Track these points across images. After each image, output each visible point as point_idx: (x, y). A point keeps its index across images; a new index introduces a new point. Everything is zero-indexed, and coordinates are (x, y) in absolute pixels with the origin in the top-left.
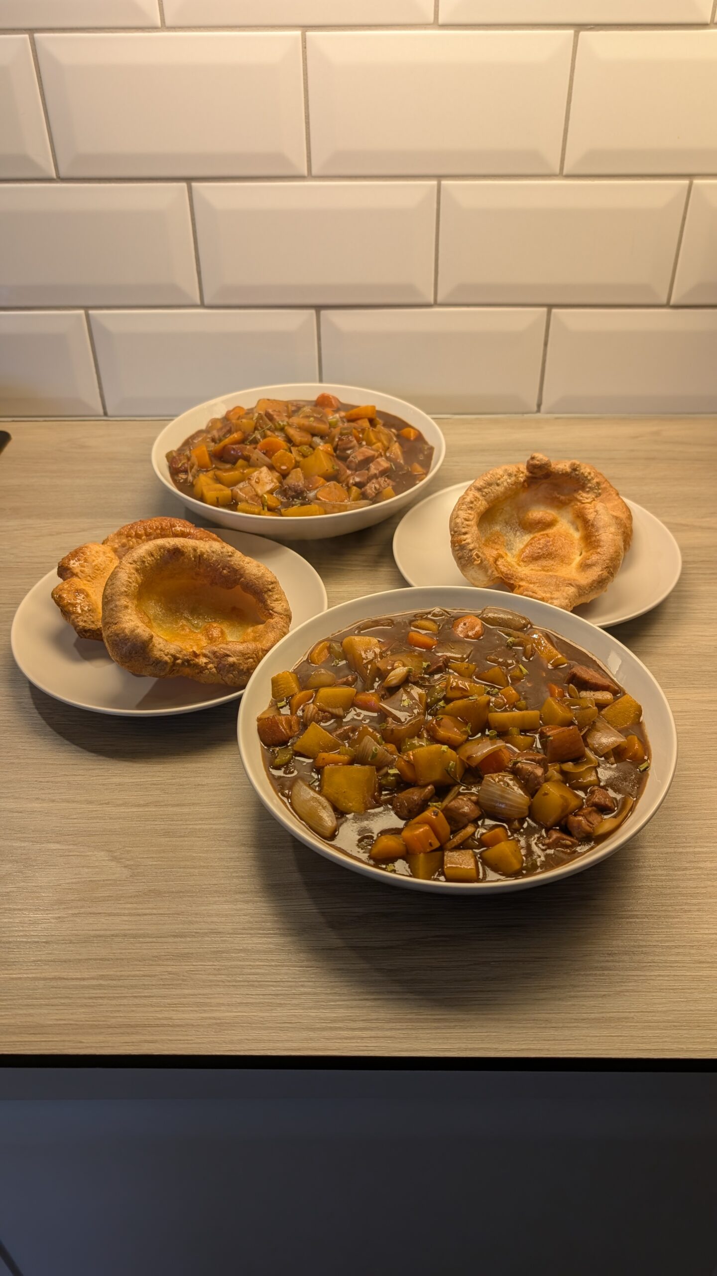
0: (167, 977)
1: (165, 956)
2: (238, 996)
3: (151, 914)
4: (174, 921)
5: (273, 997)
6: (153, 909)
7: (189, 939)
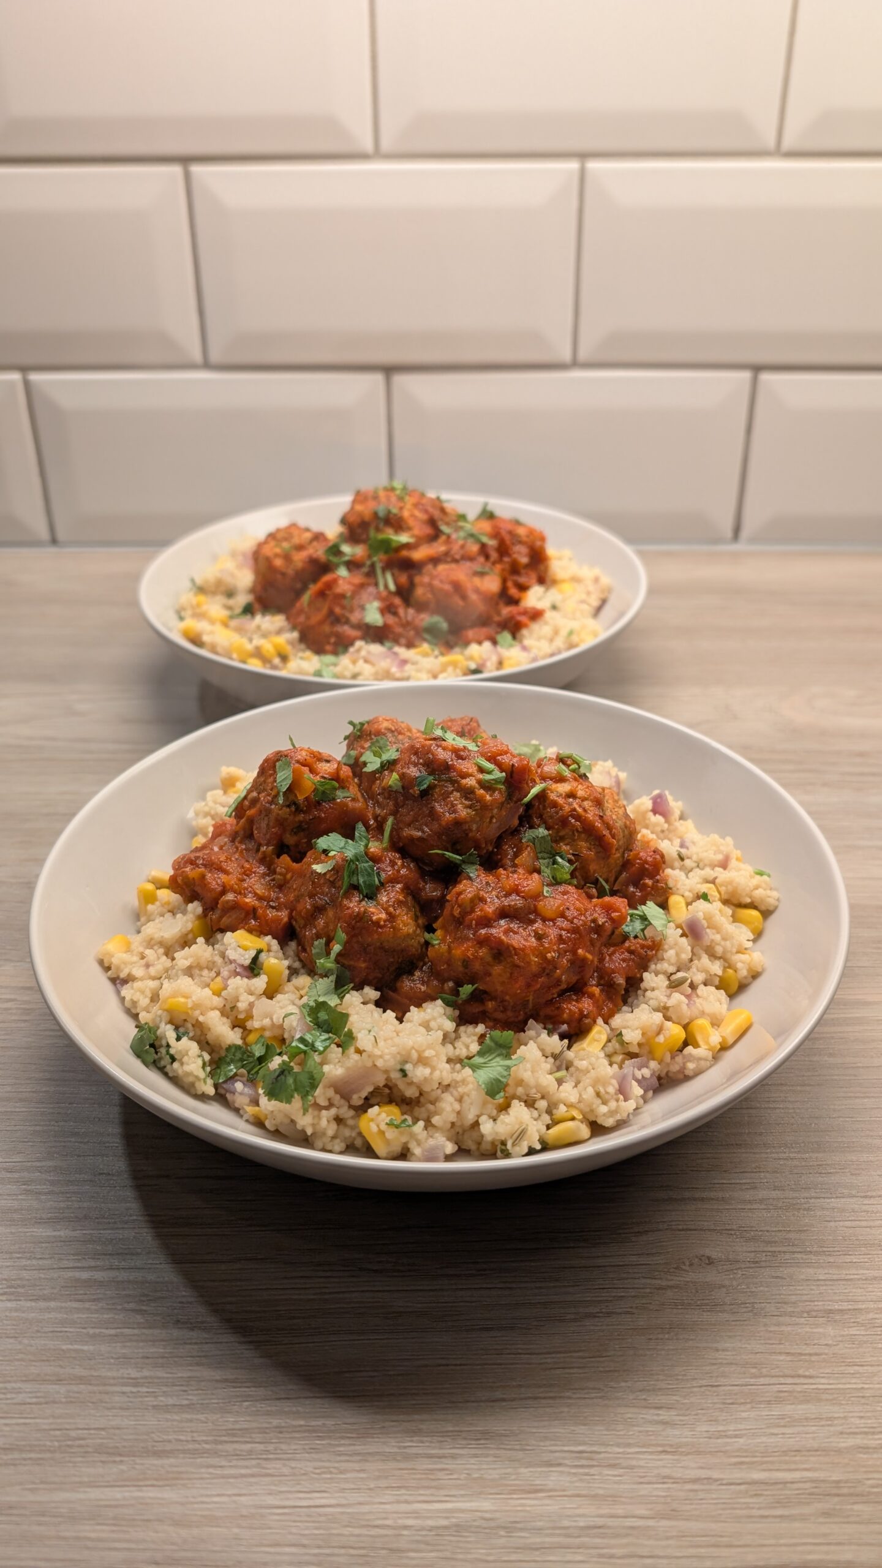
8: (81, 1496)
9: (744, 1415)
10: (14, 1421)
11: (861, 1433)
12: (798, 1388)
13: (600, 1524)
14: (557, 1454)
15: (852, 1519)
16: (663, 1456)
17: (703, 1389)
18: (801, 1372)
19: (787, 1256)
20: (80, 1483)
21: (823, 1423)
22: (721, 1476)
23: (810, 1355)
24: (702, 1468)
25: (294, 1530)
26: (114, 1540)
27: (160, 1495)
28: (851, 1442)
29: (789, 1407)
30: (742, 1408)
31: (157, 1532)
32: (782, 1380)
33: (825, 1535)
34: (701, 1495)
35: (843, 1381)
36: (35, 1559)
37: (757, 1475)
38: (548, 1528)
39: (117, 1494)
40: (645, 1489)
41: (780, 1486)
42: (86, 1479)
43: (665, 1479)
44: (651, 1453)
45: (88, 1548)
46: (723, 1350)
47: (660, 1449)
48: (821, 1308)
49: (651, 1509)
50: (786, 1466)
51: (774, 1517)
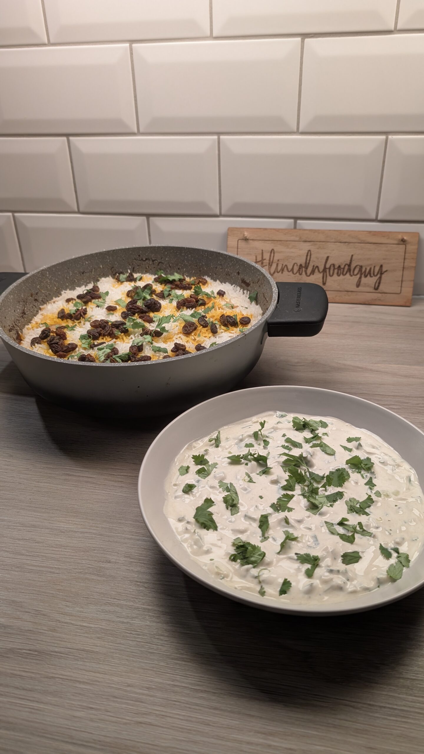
9: (92, 607)
11: (123, 618)
12: (113, 602)
13: (31, 630)
14: (30, 610)
17: (84, 598)
18: (116, 598)
24: (70, 620)
28: (119, 619)
30: (93, 605)
32: (110, 599)
34: (65, 627)
37: (84, 624)
41: (89, 628)
44: (58, 613)
46: (97, 588)
47: (61, 613)
49: (48, 628)
50: (95, 623)
51: (83, 636)
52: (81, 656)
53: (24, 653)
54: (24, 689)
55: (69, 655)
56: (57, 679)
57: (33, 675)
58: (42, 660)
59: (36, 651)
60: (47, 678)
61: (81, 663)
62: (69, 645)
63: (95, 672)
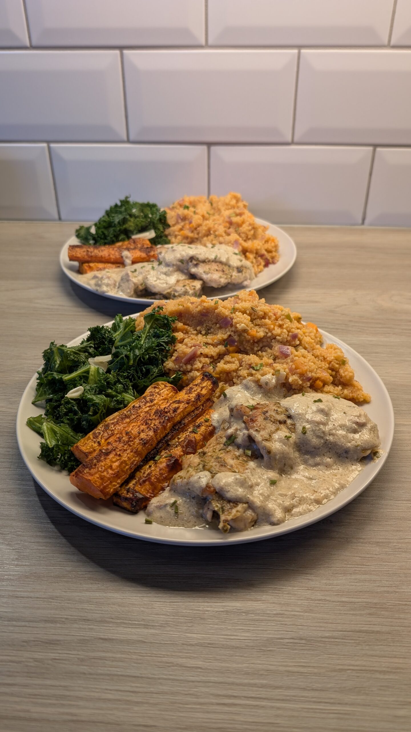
0: (32, 664)
1: (34, 641)
2: (97, 690)
3: (28, 597)
4: (48, 606)
5: (132, 694)
6: (31, 592)
7: (58, 625)
8: (84, 594)
9: (340, 578)
10: (57, 567)
11: (386, 586)
12: (363, 569)
13: (282, 613)
15: (380, 617)
16: (307, 591)
18: (364, 564)
19: (363, 521)
20: (83, 590)
21: (371, 582)
22: (330, 599)
23: (369, 557)
24: (322, 596)
25: (164, 610)
26: (96, 610)
27: (113, 596)
28: (382, 589)
29: (358, 576)
30: (340, 575)
31: (112, 608)
32: (356, 566)
33: (370, 621)
34: (321, 605)
35: (381, 567)
36: (67, 615)
37: (344, 599)
38: (261, 614)
39: (97, 594)
40: (299, 602)
41: (352, 604)
42: (85, 589)
43: (308, 599)
44: (303, 590)
45: (86, 612)
47: (307, 588)
48: (375, 541)
49: (302, 609)
50: (355, 597)
51: (349, 614)
52: (361, 639)
53: (288, 643)
54: (313, 690)
55: (347, 640)
56: (349, 671)
57: (316, 670)
58: (316, 650)
59: (301, 639)
60: (335, 671)
61: (367, 647)
62: (340, 628)
63: (391, 657)
